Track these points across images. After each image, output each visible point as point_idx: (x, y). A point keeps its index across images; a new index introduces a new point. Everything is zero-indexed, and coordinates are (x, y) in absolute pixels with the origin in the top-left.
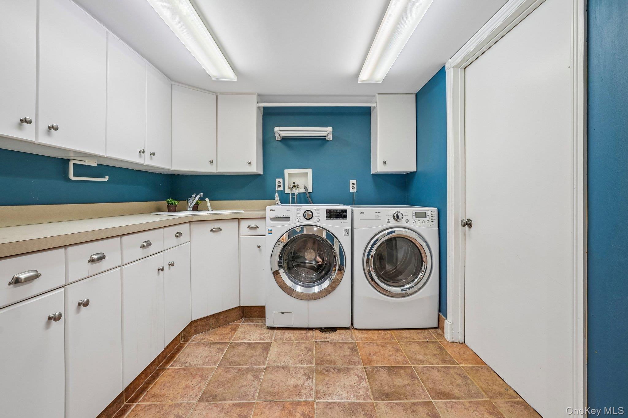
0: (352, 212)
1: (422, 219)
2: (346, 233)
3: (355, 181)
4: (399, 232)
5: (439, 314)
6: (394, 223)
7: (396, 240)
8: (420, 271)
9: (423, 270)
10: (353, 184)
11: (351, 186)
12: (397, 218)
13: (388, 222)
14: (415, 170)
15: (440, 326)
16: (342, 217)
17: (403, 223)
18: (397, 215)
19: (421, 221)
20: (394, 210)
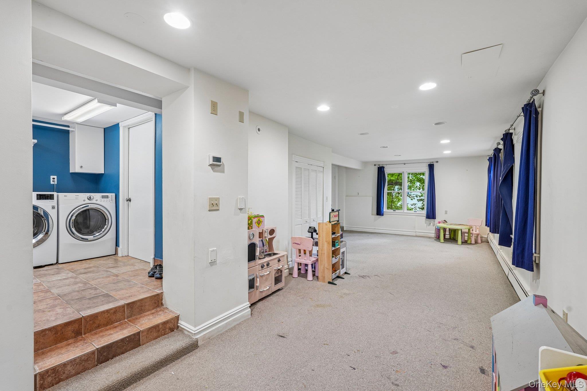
0: (58, 196)
1: (105, 199)
2: (53, 208)
3: (55, 177)
4: (91, 206)
5: (116, 248)
6: (87, 201)
7: (89, 211)
8: (105, 225)
9: (107, 224)
10: (54, 179)
11: (52, 180)
12: (90, 199)
13: (84, 201)
14: (103, 173)
15: (116, 253)
16: (50, 199)
17: (94, 201)
18: (90, 197)
19: (105, 200)
20: (88, 195)
